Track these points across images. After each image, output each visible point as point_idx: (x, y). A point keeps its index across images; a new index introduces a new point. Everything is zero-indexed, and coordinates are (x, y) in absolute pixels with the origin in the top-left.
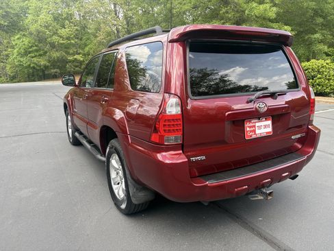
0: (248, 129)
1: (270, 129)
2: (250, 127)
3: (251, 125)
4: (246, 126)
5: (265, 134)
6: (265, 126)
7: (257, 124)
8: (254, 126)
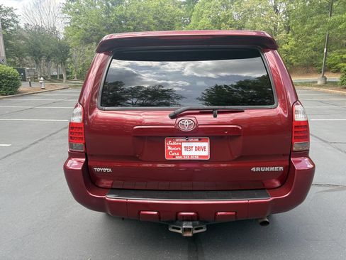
0: (170, 148)
1: (206, 153)
2: (172, 146)
3: (174, 143)
4: (166, 144)
5: (197, 158)
6: (198, 149)
7: (184, 145)
8: (181, 146)
